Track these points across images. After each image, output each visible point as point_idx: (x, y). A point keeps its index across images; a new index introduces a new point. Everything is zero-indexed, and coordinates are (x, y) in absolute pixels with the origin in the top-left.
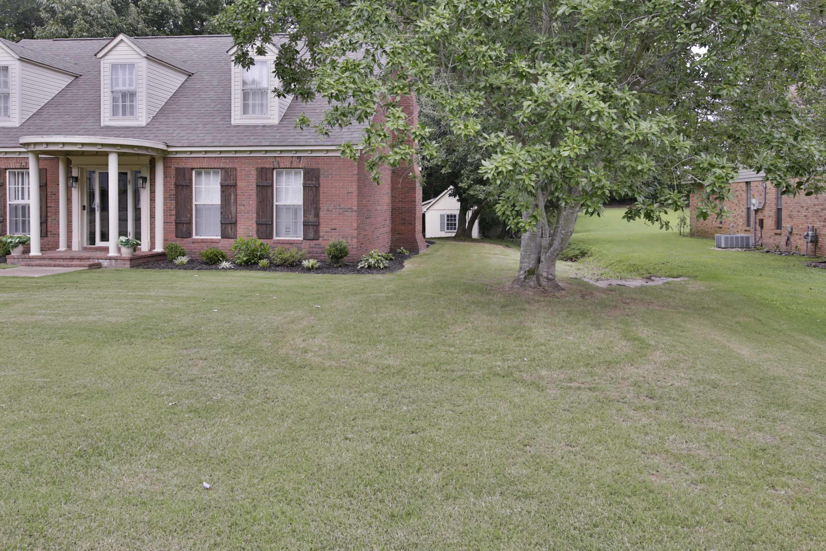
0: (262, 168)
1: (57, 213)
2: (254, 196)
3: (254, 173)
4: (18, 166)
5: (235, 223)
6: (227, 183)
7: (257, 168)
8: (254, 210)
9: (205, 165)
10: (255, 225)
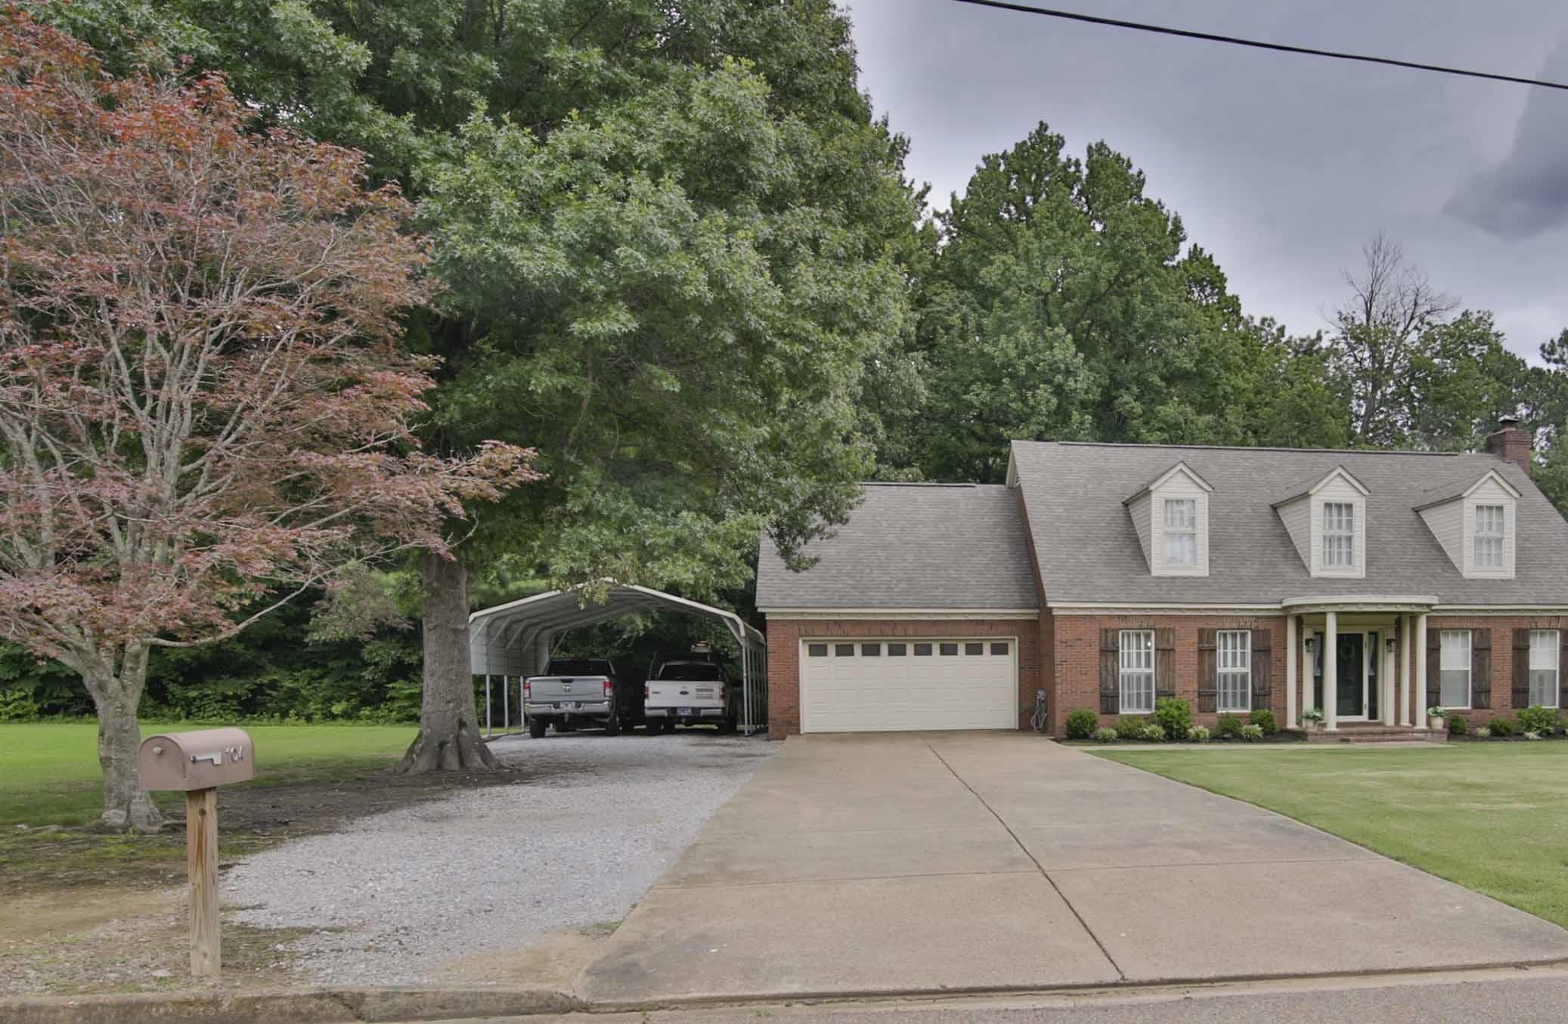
0: (1519, 630)
1: (1284, 682)
2: (1509, 660)
3: (1510, 634)
4: (1235, 625)
5: (1489, 691)
6: (1480, 646)
7: (1514, 630)
8: (1509, 675)
9: (1456, 625)
10: (1510, 693)
